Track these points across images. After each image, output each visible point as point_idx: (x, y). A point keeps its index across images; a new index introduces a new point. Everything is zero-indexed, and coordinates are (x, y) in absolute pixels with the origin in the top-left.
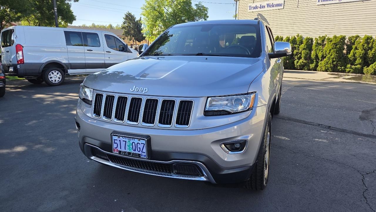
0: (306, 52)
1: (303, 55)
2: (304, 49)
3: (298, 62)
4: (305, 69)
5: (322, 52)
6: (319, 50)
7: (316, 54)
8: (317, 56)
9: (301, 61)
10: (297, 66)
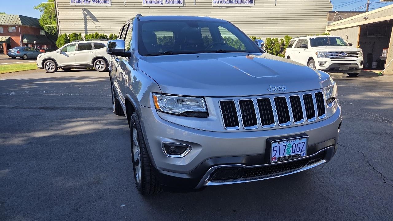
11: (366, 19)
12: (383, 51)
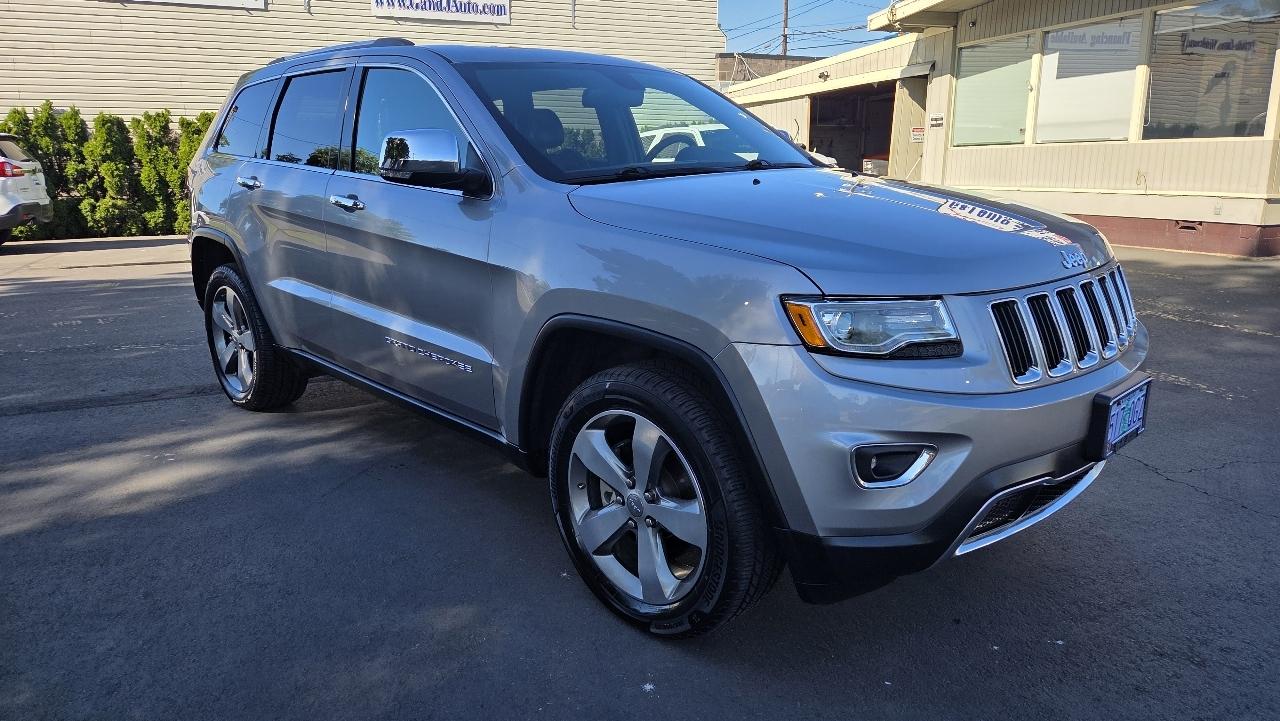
0: (117, 169)
1: (108, 182)
2: (105, 158)
3: (93, 208)
4: (130, 229)
5: (176, 167)
6: (164, 160)
7: (158, 174)
8: (163, 183)
9: (106, 202)
10: (95, 221)
11: (824, 76)
12: (864, 163)
